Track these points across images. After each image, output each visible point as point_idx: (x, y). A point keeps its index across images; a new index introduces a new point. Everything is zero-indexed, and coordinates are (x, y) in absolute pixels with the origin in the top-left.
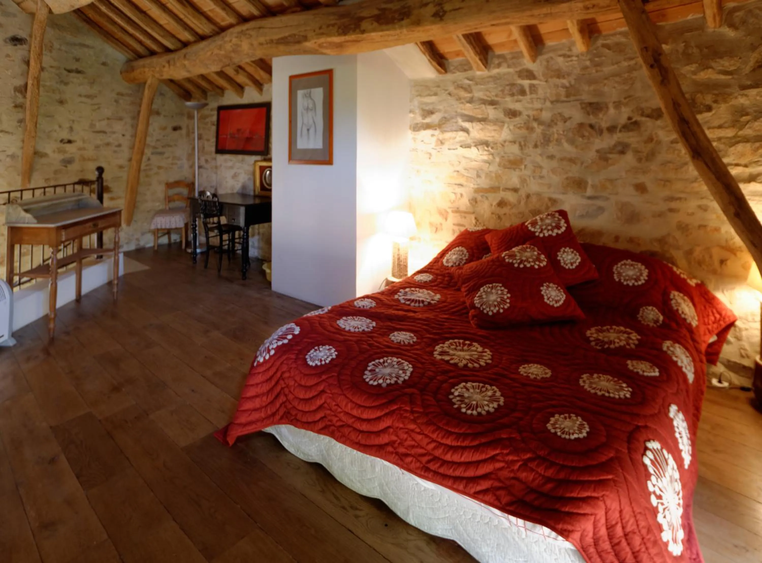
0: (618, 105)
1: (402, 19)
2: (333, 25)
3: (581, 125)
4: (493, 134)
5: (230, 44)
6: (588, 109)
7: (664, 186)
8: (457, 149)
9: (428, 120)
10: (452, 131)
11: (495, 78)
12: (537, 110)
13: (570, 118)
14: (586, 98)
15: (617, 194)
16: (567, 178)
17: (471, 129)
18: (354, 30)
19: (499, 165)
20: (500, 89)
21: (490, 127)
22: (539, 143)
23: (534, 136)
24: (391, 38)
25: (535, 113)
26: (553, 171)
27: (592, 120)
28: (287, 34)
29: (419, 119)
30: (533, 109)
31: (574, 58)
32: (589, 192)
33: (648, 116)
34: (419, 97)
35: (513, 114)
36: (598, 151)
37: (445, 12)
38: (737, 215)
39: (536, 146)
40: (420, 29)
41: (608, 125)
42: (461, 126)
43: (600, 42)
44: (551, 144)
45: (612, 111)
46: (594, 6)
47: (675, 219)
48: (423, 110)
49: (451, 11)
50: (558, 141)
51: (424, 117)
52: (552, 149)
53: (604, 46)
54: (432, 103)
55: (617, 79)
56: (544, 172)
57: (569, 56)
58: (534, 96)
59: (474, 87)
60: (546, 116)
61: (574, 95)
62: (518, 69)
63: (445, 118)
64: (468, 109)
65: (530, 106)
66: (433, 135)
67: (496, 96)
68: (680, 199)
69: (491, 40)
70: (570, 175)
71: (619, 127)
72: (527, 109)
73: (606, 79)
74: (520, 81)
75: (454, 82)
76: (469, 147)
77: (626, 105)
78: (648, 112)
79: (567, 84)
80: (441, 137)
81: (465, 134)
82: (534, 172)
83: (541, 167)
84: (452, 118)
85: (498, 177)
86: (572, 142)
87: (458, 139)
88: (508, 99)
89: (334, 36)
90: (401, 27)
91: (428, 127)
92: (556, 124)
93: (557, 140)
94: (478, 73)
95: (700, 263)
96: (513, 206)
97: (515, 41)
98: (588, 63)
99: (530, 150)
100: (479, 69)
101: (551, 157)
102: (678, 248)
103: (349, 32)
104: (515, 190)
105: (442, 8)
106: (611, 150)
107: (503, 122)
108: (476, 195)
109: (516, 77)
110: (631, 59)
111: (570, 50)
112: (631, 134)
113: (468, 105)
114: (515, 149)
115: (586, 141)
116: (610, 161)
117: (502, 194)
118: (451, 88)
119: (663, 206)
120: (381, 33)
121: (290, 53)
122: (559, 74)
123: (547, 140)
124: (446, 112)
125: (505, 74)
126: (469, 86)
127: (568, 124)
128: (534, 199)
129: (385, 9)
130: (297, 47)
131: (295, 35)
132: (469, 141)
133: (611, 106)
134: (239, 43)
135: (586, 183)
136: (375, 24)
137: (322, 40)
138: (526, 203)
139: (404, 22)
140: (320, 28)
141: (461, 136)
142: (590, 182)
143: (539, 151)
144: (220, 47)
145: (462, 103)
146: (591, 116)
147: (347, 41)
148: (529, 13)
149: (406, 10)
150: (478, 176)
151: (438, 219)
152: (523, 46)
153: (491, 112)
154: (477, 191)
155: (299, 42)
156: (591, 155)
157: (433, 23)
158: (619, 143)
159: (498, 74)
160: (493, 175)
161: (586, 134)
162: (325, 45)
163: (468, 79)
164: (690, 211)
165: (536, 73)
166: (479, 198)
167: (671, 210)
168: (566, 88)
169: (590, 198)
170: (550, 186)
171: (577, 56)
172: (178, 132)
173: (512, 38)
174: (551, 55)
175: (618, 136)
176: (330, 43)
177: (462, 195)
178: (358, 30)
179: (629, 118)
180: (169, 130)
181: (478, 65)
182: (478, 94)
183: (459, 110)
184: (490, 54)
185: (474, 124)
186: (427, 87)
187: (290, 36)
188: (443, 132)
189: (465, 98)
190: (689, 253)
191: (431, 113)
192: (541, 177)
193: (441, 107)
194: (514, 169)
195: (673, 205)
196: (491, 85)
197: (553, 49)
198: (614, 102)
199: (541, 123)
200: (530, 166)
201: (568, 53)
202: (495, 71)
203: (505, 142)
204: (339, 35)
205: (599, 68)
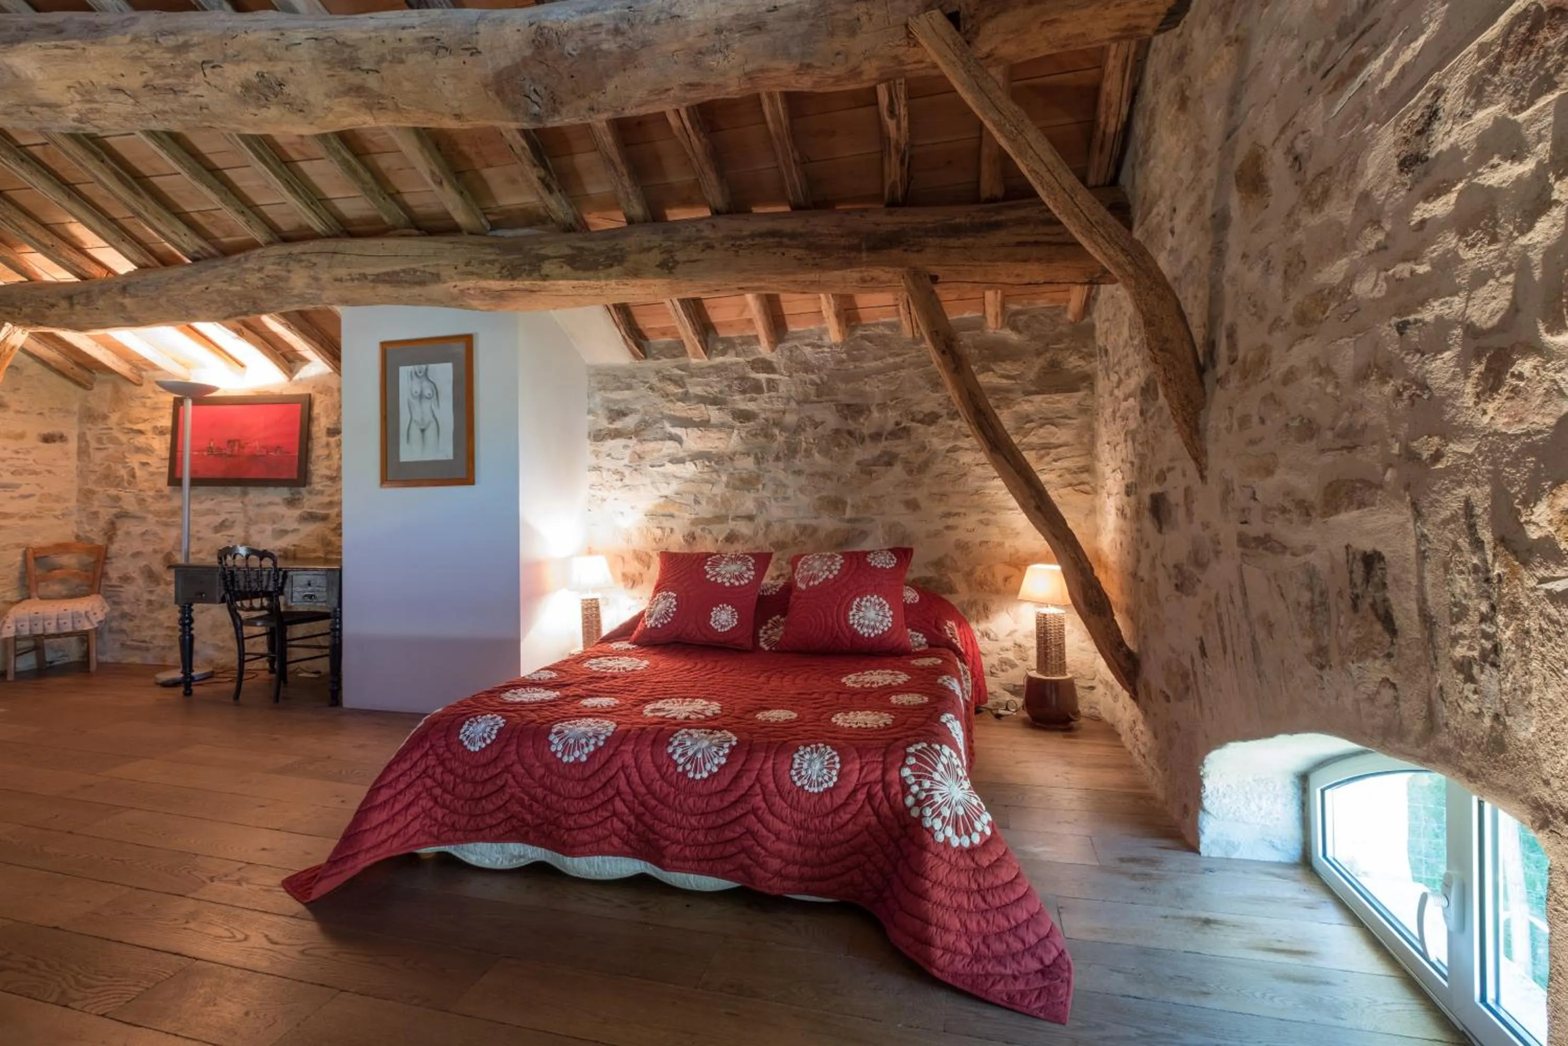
0: (882, 407)
1: (611, 266)
2: (492, 262)
3: (837, 431)
4: (717, 443)
5: (259, 275)
6: (846, 412)
7: (940, 500)
8: (663, 465)
9: (618, 425)
10: (656, 439)
11: (719, 369)
12: (777, 412)
13: (822, 423)
14: (844, 399)
15: (883, 514)
16: (820, 499)
17: (684, 438)
18: (530, 275)
19: (727, 486)
20: (726, 383)
21: (713, 434)
22: (781, 455)
23: (775, 445)
24: (588, 291)
25: (775, 415)
26: (802, 490)
27: (852, 425)
28: (397, 268)
29: (604, 424)
30: (772, 411)
31: (826, 350)
32: (849, 513)
33: (921, 421)
34: (602, 392)
35: (744, 416)
36: (858, 463)
37: (676, 263)
38: (1038, 508)
39: (777, 458)
40: (639, 282)
41: (873, 430)
42: (670, 434)
43: (859, 332)
44: (798, 456)
45: (876, 414)
46: (873, 279)
47: (953, 536)
48: (611, 411)
49: (685, 262)
50: (808, 453)
51: (612, 420)
52: (799, 462)
53: (863, 337)
54: (624, 400)
55: (881, 377)
56: (790, 492)
57: (820, 347)
58: (773, 394)
59: (687, 380)
60: (790, 419)
61: (828, 395)
62: (750, 359)
63: (645, 422)
64: (680, 410)
65: (768, 406)
66: (626, 447)
67: (721, 392)
68: (958, 514)
69: (716, 316)
70: (824, 493)
71: (885, 433)
72: (764, 410)
73: (867, 376)
74: (753, 375)
75: (657, 373)
76: (681, 461)
77: (894, 408)
78: (921, 416)
79: (818, 381)
80: (639, 448)
81: (676, 444)
82: (776, 492)
83: (784, 486)
84: (655, 422)
85: (725, 502)
86: (826, 453)
87: (665, 451)
88: (737, 397)
89: (494, 278)
90: (608, 277)
91: (617, 434)
92: (804, 430)
93: (806, 450)
94: (694, 361)
95: (981, 584)
96: (747, 540)
97: (750, 321)
98: (844, 356)
99: (770, 464)
100: (696, 355)
101: (799, 473)
102: (957, 570)
103: (520, 275)
104: (750, 518)
105: (672, 257)
106: (876, 461)
107: (732, 427)
108: (694, 529)
109: (748, 369)
110: (898, 355)
111: (821, 339)
112: (899, 442)
113: (680, 404)
114: (748, 463)
115: (843, 451)
116: (874, 475)
117: (732, 524)
118: (654, 380)
119: (939, 525)
120: (575, 283)
121: (398, 301)
122: (807, 368)
123: (792, 451)
124: (646, 413)
125: (732, 364)
126: (681, 377)
127: (820, 429)
128: (776, 527)
129: (581, 249)
130: (417, 290)
131: (415, 271)
132: (681, 454)
133: (873, 408)
134: (284, 274)
135: (845, 503)
136: (566, 268)
137: (471, 283)
138: (766, 534)
139: (611, 270)
140: (467, 265)
141: (670, 447)
142: (849, 501)
143: (781, 465)
144: (231, 279)
145: (671, 401)
146: (850, 421)
147: (514, 290)
148: (791, 278)
149: (618, 253)
150: (697, 502)
151: (634, 567)
152: (760, 329)
153: (714, 414)
154: (695, 522)
155: (422, 283)
156: (851, 467)
157: (658, 276)
158: (885, 453)
159: (723, 363)
160: (719, 499)
161: (844, 442)
162: (472, 292)
163: (678, 367)
164: (970, 527)
165: (776, 365)
166: (698, 532)
167: (948, 528)
168: (817, 384)
169: (850, 521)
170: (797, 509)
171: (830, 347)
172: (55, 446)
173: (746, 316)
174: (796, 343)
175: (884, 444)
176: (482, 290)
177: (672, 530)
178: (536, 275)
179: (897, 424)
180: (32, 441)
181: (696, 348)
182: (696, 390)
183: (666, 412)
184: (711, 335)
185: (689, 430)
186: (615, 377)
187: (404, 271)
188: (642, 441)
189: (674, 395)
190: (970, 573)
191: (622, 414)
192: (786, 499)
193: (638, 407)
194: (749, 491)
195: (951, 521)
196: (713, 378)
197: (799, 337)
198: (878, 405)
199: (783, 429)
200: (771, 486)
201: (819, 342)
202: (719, 360)
203: (734, 454)
204: (502, 277)
205: (858, 364)
